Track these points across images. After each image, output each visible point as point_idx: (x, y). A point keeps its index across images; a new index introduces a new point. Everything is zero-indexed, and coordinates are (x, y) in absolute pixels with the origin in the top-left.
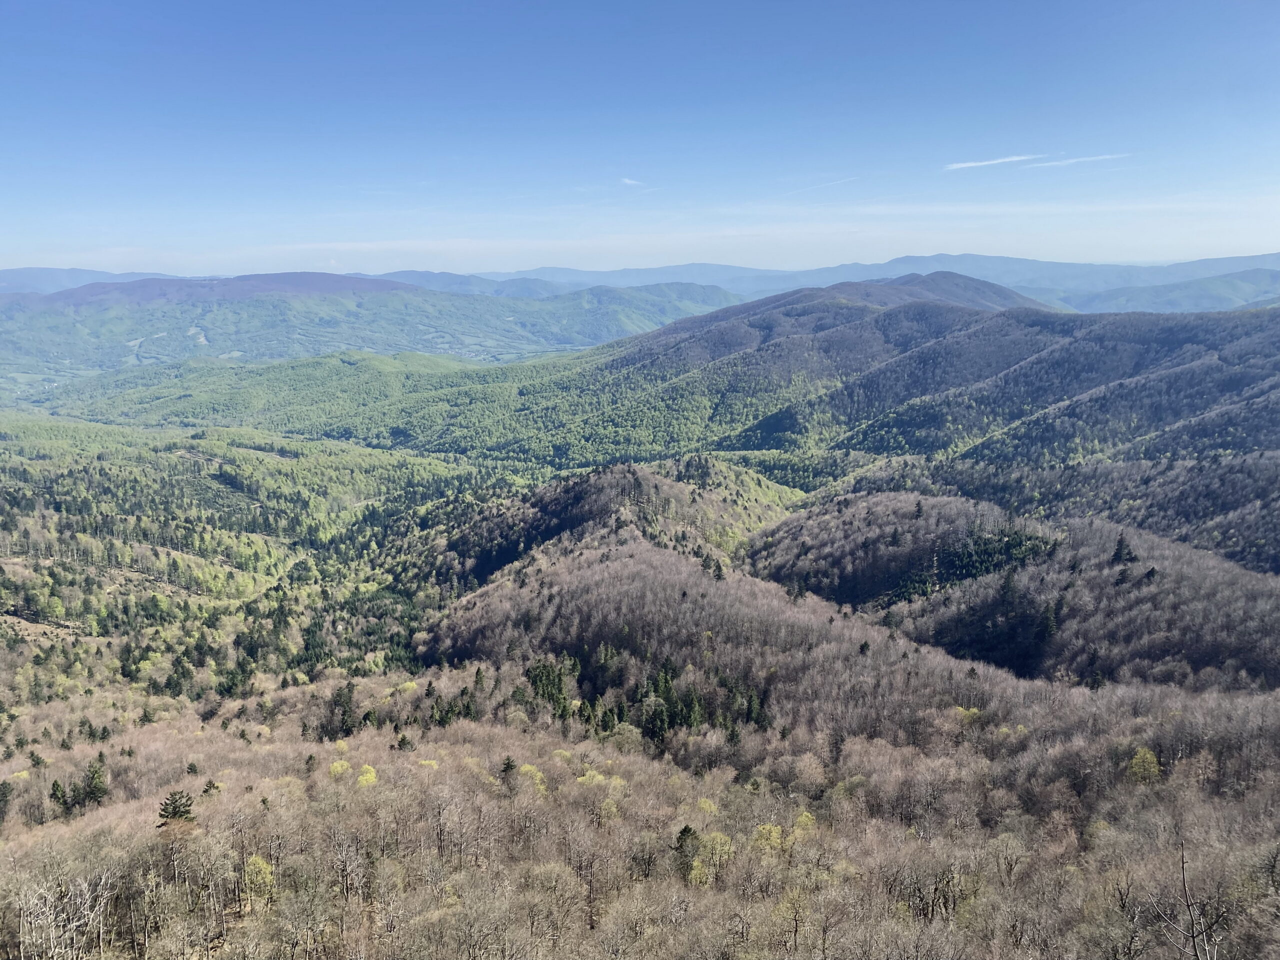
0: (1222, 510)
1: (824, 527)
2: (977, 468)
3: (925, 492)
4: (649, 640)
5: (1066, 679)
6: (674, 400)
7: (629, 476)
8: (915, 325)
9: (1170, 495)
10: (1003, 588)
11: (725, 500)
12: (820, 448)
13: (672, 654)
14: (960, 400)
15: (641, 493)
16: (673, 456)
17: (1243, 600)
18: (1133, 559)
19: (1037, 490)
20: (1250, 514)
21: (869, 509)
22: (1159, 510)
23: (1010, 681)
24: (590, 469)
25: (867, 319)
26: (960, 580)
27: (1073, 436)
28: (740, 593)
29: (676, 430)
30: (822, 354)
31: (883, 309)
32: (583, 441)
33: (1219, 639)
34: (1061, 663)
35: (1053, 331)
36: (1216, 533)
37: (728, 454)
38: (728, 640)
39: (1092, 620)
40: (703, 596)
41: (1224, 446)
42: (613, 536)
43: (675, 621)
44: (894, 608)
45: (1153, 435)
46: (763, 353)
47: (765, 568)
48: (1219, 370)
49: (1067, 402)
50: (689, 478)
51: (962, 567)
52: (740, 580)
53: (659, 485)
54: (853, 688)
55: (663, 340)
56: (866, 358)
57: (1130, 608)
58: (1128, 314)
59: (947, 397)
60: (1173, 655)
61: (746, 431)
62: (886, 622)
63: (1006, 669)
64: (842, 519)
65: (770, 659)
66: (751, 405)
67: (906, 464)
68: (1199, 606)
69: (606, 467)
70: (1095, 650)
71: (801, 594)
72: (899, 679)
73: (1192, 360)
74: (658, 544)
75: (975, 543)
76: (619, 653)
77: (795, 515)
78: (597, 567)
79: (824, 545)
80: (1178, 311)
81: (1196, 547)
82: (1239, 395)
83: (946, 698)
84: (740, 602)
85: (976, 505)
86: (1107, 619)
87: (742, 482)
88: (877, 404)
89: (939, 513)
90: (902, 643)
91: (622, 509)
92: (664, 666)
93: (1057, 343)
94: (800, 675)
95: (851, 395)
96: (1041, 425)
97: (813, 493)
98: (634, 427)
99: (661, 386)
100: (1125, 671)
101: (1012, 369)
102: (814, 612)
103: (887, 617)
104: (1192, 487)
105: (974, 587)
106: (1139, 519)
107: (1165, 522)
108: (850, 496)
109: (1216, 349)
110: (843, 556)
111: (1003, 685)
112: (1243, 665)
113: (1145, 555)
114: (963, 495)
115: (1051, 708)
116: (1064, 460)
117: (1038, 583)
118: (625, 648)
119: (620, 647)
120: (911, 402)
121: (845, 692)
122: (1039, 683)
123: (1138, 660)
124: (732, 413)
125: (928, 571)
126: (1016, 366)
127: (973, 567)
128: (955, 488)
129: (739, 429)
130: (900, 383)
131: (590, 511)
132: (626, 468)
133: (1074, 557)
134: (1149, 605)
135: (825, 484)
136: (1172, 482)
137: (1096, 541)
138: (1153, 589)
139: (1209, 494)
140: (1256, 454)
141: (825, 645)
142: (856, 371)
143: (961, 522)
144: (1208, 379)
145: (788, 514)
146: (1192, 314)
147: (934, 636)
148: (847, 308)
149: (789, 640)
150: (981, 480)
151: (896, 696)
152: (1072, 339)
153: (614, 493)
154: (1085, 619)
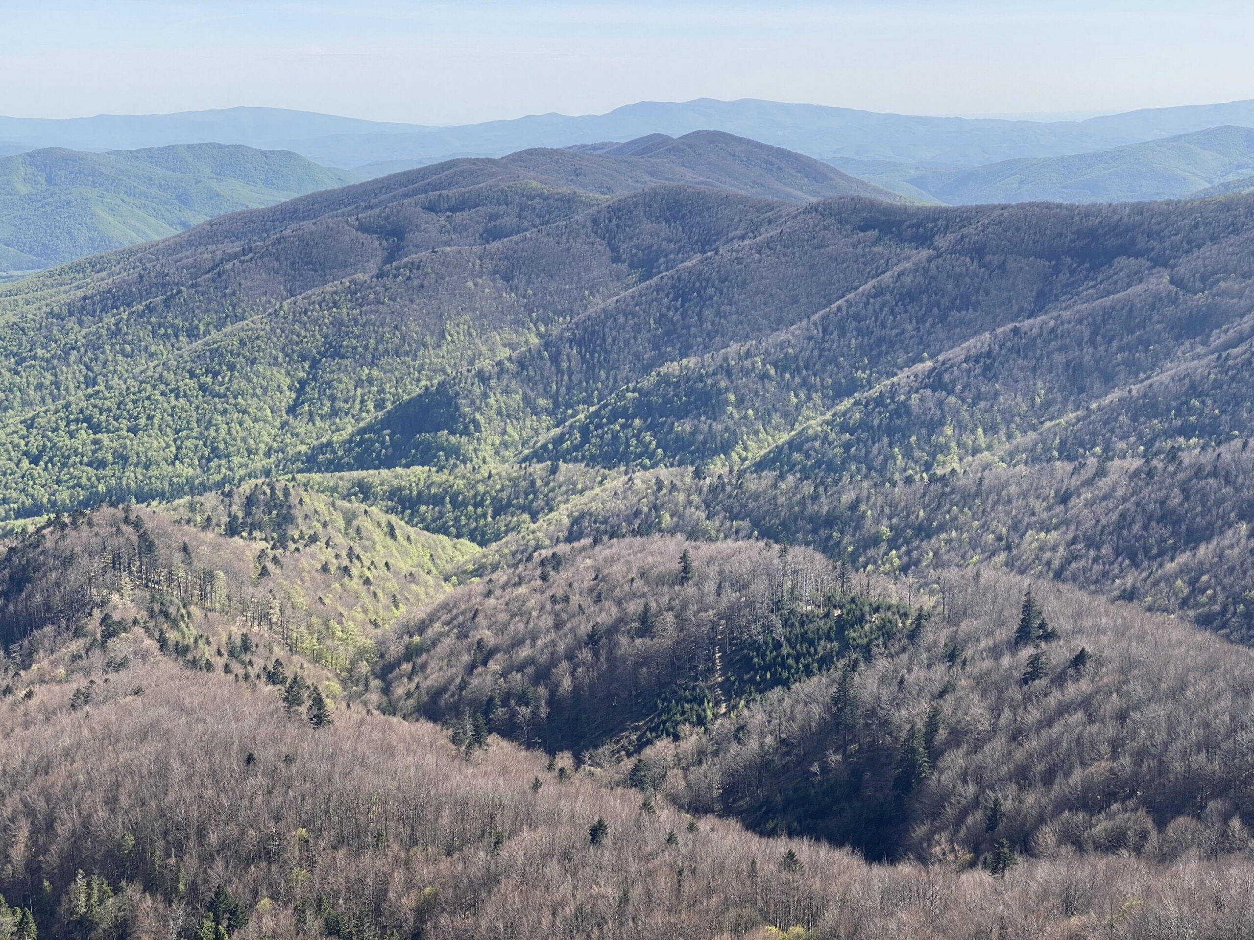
0: (1186, 544)
1: (518, 611)
2: (783, 486)
3: (694, 534)
4: (180, 858)
5: (951, 857)
6: (216, 374)
7: (127, 529)
8: (664, 229)
9: (1104, 521)
10: (836, 700)
11: (325, 569)
12: (504, 461)
13: (229, 881)
14: (748, 363)
15: (153, 563)
16: (219, 485)
17: (1229, 695)
18: (1049, 636)
19: (885, 522)
20: (1231, 546)
21: (598, 570)
22: (1088, 547)
23: (856, 872)
24: (42, 520)
25: (579, 217)
26: (761, 691)
27: (941, 423)
28: (362, 748)
29: (223, 433)
30: (500, 283)
31: (606, 199)
32: (25, 464)
33: (1194, 767)
34: (940, 830)
35: (900, 239)
36: (1179, 582)
37: (329, 479)
38: (340, 841)
39: (987, 748)
40: (289, 760)
41: (1186, 431)
42: (97, 653)
43: (233, 815)
44: (648, 752)
45: (1072, 416)
46: (389, 282)
47: (409, 695)
48: (1174, 301)
49: (929, 364)
50: (253, 527)
51: (765, 668)
52: (362, 722)
53: (192, 544)
54: (580, 909)
55: (187, 256)
56: (580, 289)
57: (1050, 723)
58: (1022, 206)
59: (726, 359)
60: (1123, 802)
61: (362, 432)
62: (635, 780)
63: (848, 848)
64: (549, 593)
65: (425, 871)
66: (370, 381)
67: (659, 484)
68: (1159, 711)
69: (76, 512)
70: (996, 802)
71: (478, 739)
72: (663, 884)
73: (1129, 286)
74: (194, 664)
75: (785, 623)
76: (116, 890)
77: (461, 589)
78: (65, 719)
79: (518, 643)
80: (1103, 199)
81: (1149, 609)
82: (1204, 343)
83: (748, 911)
84: (363, 765)
85: (783, 553)
86: (1014, 745)
87: (358, 531)
88: (603, 374)
89: (721, 572)
90: (666, 815)
91: (115, 597)
92: (212, 906)
93: (908, 258)
94: (484, 895)
95: (555, 359)
96: (886, 406)
97: (494, 546)
98: (134, 430)
99: (187, 347)
100: (1047, 836)
101: (834, 306)
102: (504, 771)
103: (636, 769)
104: (1138, 504)
105: (788, 702)
106: (1056, 564)
107: (1097, 568)
108: (563, 548)
109: (1165, 265)
110: (554, 662)
111: (845, 878)
112: (1236, 809)
113: (1069, 627)
114: (763, 535)
115: (928, 913)
116: (928, 467)
117: (895, 688)
118: (131, 879)
119: (120, 877)
120: (663, 370)
121: (566, 919)
122: (906, 869)
123: (1066, 814)
124: (333, 398)
125: (706, 679)
126: (840, 302)
127: (783, 665)
128: (746, 524)
129: (349, 428)
130: (644, 335)
131: (48, 607)
132: (121, 514)
133: (953, 638)
134: (1079, 715)
135: (516, 528)
136: (1105, 498)
137: (988, 607)
138: (1085, 685)
139: (1167, 517)
140: (1237, 443)
141: (526, 834)
142: (562, 313)
143: (760, 587)
144: (1156, 317)
145: (448, 588)
146: (1125, 205)
147: (723, 798)
148: (541, 196)
149: (458, 828)
150: (790, 508)
151: (658, 918)
152: (932, 252)
153: (97, 564)
154: (976, 749)
